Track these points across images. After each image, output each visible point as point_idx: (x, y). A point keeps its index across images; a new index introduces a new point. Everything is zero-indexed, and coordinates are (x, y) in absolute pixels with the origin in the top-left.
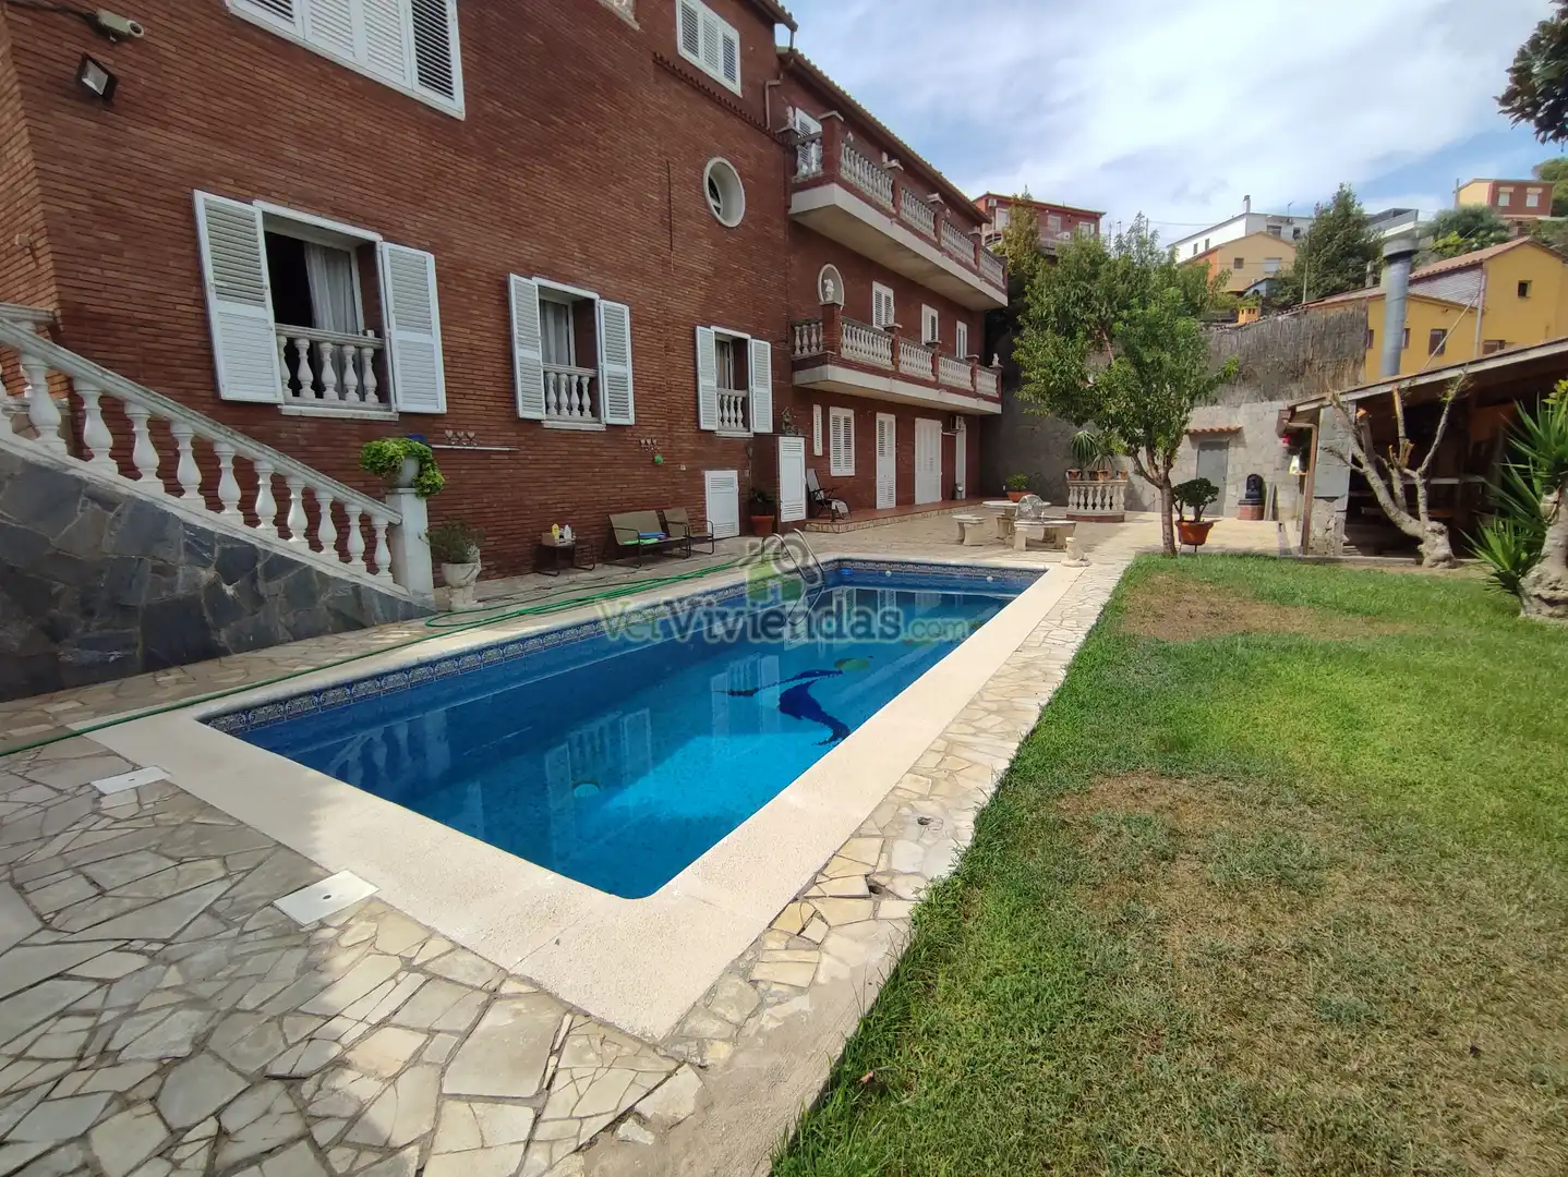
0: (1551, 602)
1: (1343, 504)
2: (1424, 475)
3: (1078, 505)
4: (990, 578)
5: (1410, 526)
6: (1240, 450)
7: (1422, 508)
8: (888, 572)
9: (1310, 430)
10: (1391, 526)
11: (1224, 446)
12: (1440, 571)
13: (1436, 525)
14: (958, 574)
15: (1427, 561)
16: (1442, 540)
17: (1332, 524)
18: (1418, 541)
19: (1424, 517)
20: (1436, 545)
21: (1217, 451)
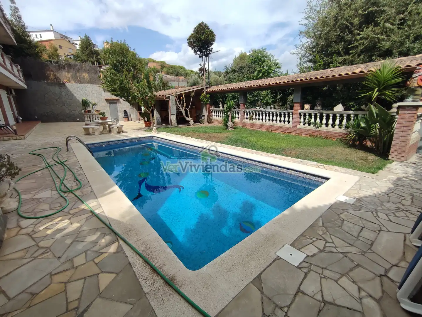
0: (231, 127)
1: (175, 116)
2: (189, 110)
3: (88, 121)
4: (137, 141)
5: (187, 119)
6: (120, 104)
7: (189, 115)
8: (104, 146)
9: (168, 101)
10: (185, 119)
11: (116, 103)
12: (193, 126)
13: (191, 118)
14: (128, 142)
15: (191, 125)
16: (192, 121)
17: (175, 120)
18: (189, 121)
19: (189, 117)
20: (192, 122)
21: (114, 104)
